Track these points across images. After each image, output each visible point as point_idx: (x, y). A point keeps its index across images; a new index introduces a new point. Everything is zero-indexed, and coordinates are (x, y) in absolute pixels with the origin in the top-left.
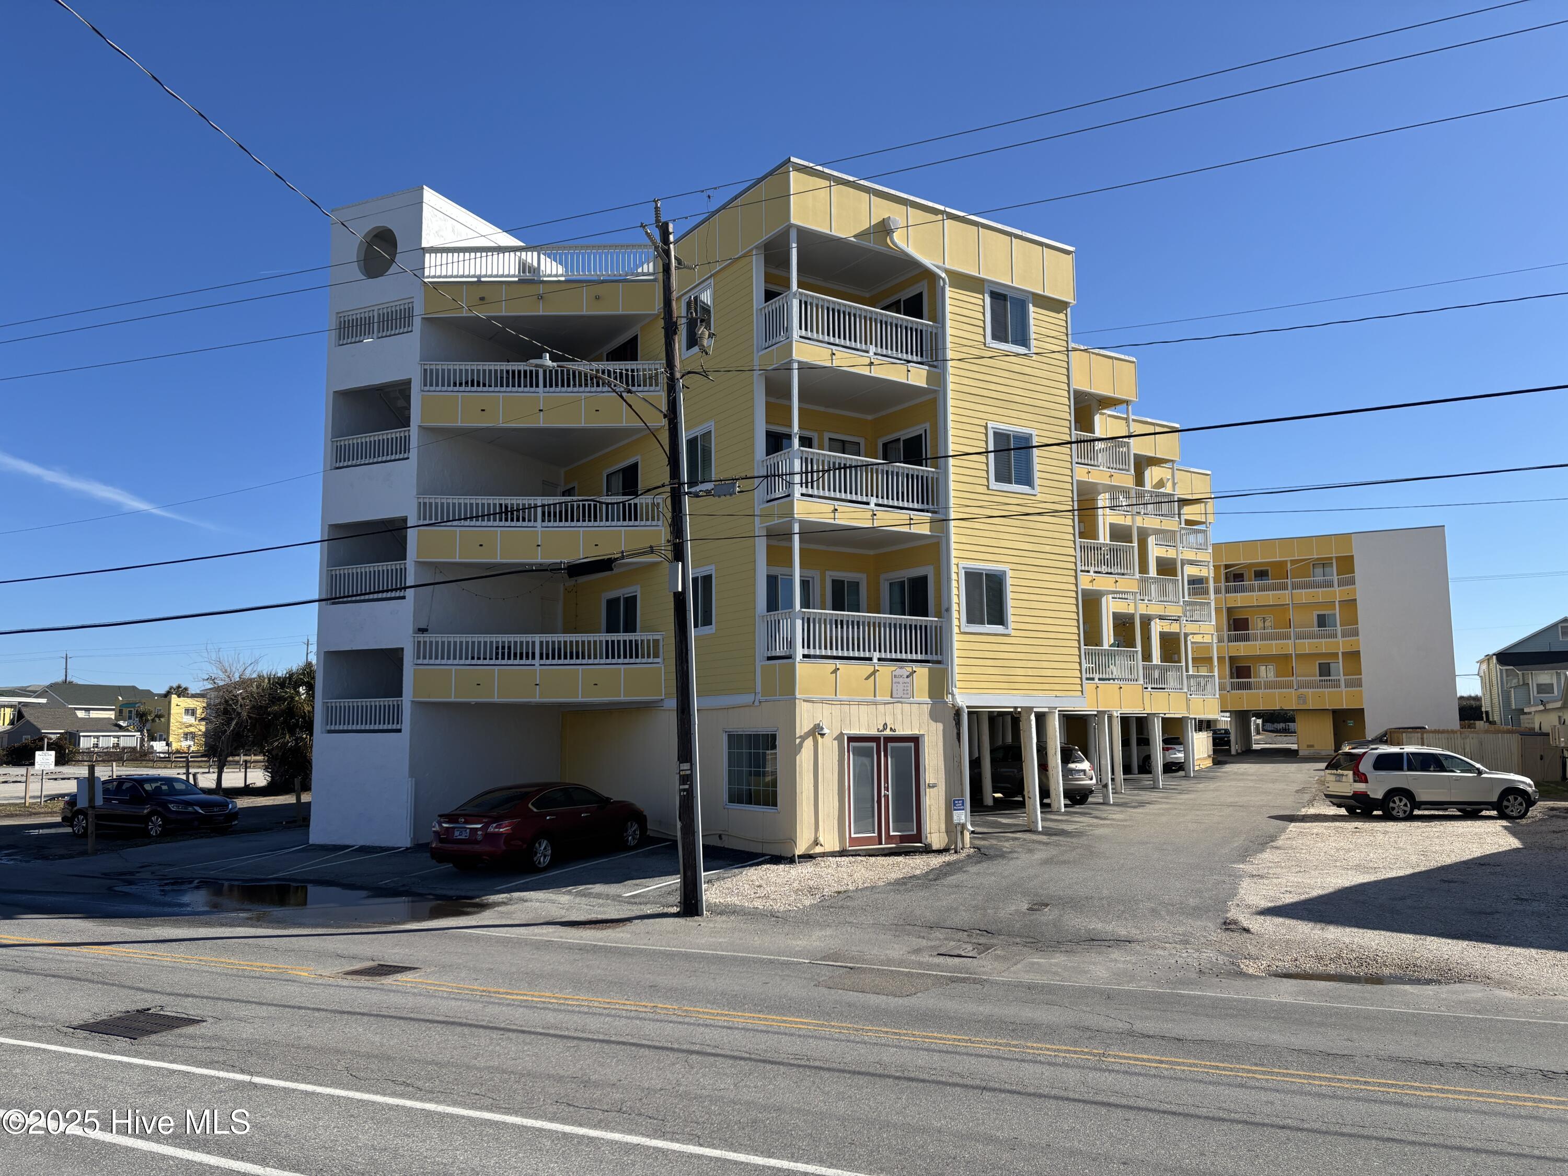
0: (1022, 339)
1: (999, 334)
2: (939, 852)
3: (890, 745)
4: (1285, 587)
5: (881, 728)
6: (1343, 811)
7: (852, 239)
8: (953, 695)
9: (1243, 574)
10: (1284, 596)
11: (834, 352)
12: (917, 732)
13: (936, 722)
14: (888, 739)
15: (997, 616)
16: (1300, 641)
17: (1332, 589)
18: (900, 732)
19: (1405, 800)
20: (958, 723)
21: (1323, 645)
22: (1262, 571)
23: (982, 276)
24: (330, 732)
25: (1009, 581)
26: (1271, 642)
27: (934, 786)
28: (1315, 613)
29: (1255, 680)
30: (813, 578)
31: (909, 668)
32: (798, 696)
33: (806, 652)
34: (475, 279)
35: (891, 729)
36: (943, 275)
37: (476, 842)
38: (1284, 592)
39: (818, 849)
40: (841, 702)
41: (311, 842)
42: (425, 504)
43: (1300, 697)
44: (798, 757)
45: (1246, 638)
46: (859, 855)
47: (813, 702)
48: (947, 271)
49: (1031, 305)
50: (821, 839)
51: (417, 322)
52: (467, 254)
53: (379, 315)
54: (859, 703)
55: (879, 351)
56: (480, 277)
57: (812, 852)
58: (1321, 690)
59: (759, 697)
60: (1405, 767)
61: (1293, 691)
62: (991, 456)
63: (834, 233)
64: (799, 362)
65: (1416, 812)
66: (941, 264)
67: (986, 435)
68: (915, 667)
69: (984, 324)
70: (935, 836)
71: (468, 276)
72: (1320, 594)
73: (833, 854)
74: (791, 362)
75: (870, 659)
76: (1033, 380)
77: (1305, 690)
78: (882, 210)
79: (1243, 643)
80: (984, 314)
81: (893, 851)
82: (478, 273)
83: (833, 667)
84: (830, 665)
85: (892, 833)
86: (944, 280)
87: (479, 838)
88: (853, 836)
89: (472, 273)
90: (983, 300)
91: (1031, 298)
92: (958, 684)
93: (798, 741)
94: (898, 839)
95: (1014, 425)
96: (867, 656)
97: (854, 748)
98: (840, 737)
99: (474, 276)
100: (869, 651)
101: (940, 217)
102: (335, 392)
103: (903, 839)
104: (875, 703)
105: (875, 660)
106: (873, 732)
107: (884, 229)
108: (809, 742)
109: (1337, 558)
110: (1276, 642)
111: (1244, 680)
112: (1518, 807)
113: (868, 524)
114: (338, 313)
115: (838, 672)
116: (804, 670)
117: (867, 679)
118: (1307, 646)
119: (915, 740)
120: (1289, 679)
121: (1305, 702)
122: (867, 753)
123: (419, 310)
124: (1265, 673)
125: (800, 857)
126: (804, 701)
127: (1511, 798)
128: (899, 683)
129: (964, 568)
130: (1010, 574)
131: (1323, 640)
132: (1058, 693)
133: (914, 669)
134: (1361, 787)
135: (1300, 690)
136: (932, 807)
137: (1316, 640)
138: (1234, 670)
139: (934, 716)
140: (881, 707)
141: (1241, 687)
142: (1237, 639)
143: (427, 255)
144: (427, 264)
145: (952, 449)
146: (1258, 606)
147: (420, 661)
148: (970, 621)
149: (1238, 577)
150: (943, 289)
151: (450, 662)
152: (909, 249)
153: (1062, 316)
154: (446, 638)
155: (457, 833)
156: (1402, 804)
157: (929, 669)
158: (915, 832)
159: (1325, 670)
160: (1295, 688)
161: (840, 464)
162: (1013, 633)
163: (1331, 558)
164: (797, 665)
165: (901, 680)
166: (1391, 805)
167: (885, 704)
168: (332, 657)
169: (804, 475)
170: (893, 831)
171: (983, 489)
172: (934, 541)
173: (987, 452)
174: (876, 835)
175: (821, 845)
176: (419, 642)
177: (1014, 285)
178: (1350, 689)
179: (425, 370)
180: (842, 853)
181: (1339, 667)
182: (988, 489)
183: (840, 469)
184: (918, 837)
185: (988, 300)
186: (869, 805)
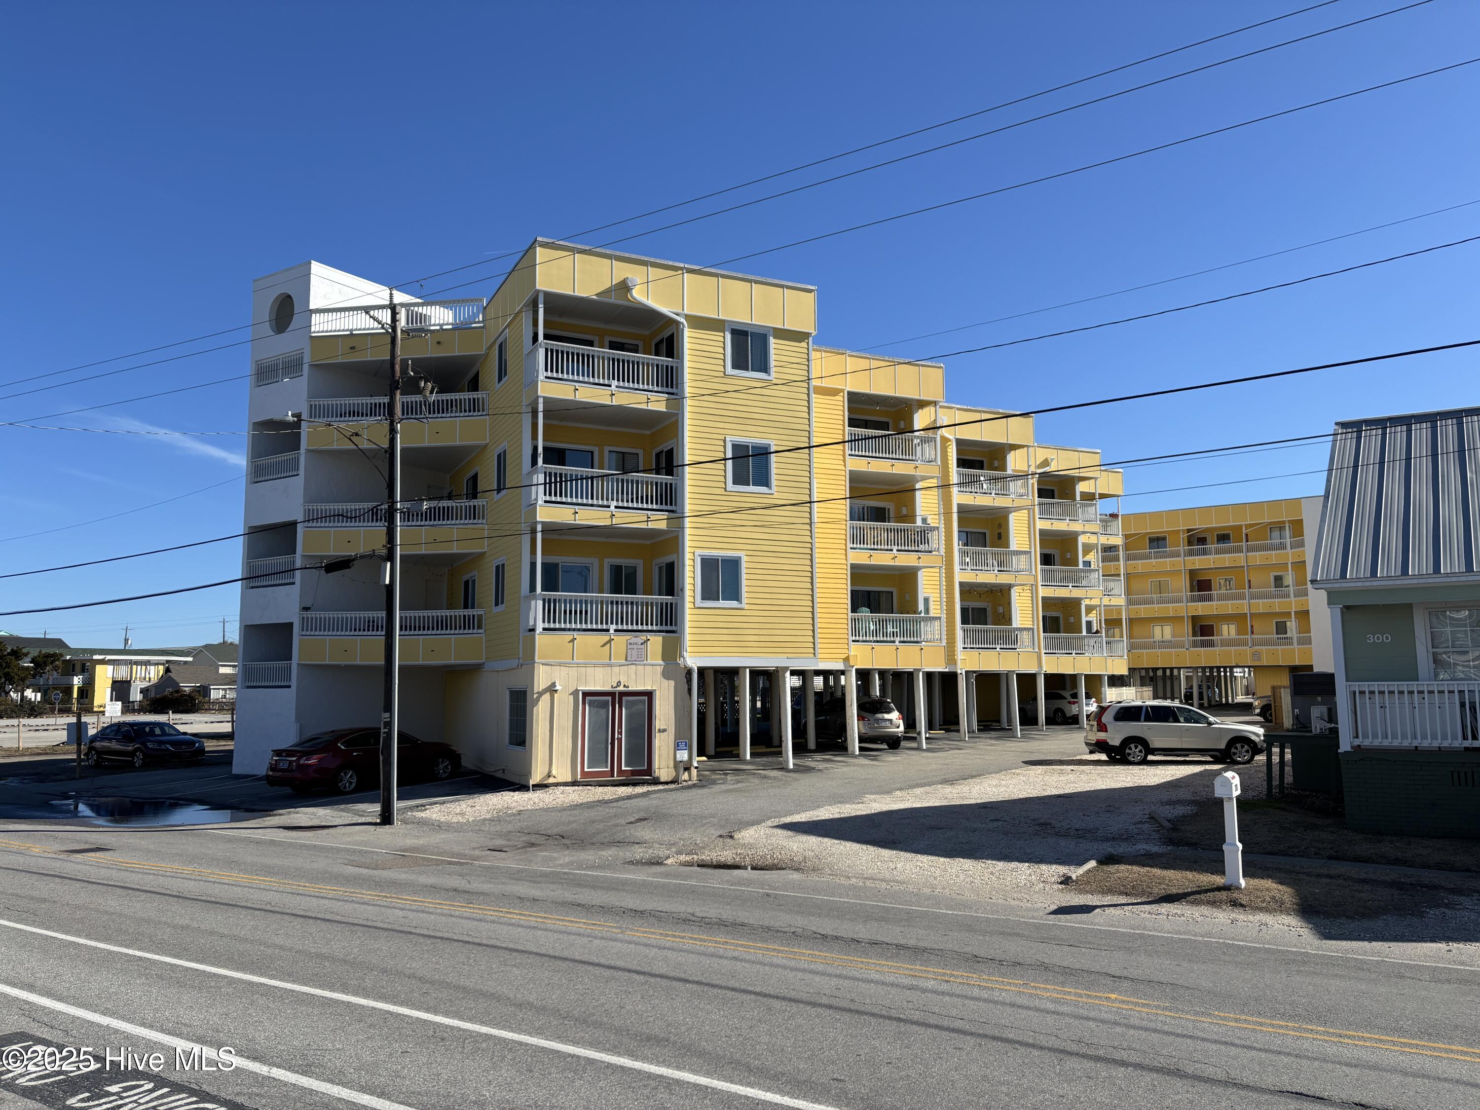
0: (763, 367)
1: (740, 363)
2: (667, 783)
3: (624, 699)
4: (1240, 551)
5: (615, 685)
6: (1104, 757)
7: (595, 297)
8: (684, 658)
9: (1206, 538)
10: (1239, 559)
11: (577, 388)
12: (650, 688)
13: (668, 679)
14: (622, 694)
15: (734, 593)
16: (1254, 601)
17: (1284, 551)
18: (633, 688)
19: (1140, 747)
20: (689, 681)
21: (1277, 605)
22: (1224, 535)
23: (721, 317)
24: (248, 687)
25: (744, 565)
26: (1227, 602)
27: (664, 731)
28: (1272, 575)
29: (1218, 638)
30: (592, 564)
31: (643, 637)
32: (537, 660)
33: (547, 625)
34: (349, 333)
35: (625, 686)
36: (682, 320)
37: (292, 771)
38: (1239, 554)
39: (551, 780)
40: (578, 665)
41: (233, 773)
42: (309, 510)
43: (1255, 654)
44: (535, 709)
45: (1210, 599)
46: (591, 785)
47: (551, 665)
48: (687, 317)
49: (771, 338)
50: (554, 772)
51: (306, 367)
52: (347, 313)
53: (283, 362)
54: (595, 665)
55: (621, 384)
56: (351, 330)
57: (545, 782)
58: (1275, 647)
59: (521, 661)
60: (1143, 718)
61: (1247, 648)
62: (730, 463)
63: (577, 294)
64: (544, 397)
65: (1150, 758)
66: (680, 311)
67: (725, 447)
68: (649, 636)
69: (724, 357)
70: (663, 768)
71: (343, 330)
72: (1274, 556)
73: (566, 784)
74: (538, 397)
75: (608, 630)
76: (772, 400)
77: (1259, 647)
78: (622, 271)
79: (1202, 603)
80: (724, 348)
81: (623, 782)
82: (351, 327)
83: (571, 637)
84: (568, 636)
85: (623, 768)
86: (682, 323)
87: (294, 768)
88: (586, 770)
89: (346, 328)
90: (724, 337)
91: (771, 332)
92: (689, 649)
93: (535, 696)
94: (630, 773)
95: (752, 437)
96: (605, 628)
97: (590, 702)
98: (575, 693)
99: (347, 330)
100: (607, 623)
101: (680, 272)
102: (254, 423)
103: (633, 773)
104: (610, 666)
105: (612, 631)
106: (607, 688)
107: (624, 287)
108: (546, 697)
109: (1290, 522)
110: (1231, 602)
111: (1208, 638)
112: (1245, 754)
113: (608, 522)
114: (257, 361)
115: (575, 641)
116: (541, 640)
117: (603, 646)
118: (1261, 606)
119: (649, 695)
120: (1244, 637)
121: (1259, 660)
122: (604, 705)
123: (307, 359)
124: (1228, 631)
125: (533, 786)
126: (543, 664)
127: (1239, 746)
128: (633, 649)
129: (700, 555)
130: (744, 559)
131: (1276, 600)
132: (790, 656)
133: (649, 638)
134: (1102, 735)
135: (1255, 647)
136: (662, 748)
137: (1270, 600)
138: (1198, 629)
139: (666, 675)
140: (616, 669)
141: (1204, 644)
142: (1201, 599)
143: (314, 315)
144: (313, 323)
145: (688, 459)
146: (1216, 568)
147: (304, 633)
148: (704, 598)
149: (1202, 541)
150: (683, 330)
151: (326, 633)
152: (649, 302)
153: (804, 344)
154: (322, 614)
155: (281, 764)
156: (1137, 750)
157: (663, 637)
158: (646, 768)
159: (1281, 628)
160: (1250, 645)
161: (576, 476)
162: (746, 607)
163: (1284, 522)
164: (537, 636)
165: (635, 647)
166: (1128, 751)
167: (620, 666)
168: (250, 630)
169: (548, 485)
170: (625, 767)
171: (722, 492)
172: (672, 535)
173: (725, 459)
174: (609, 769)
175: (554, 777)
176: (303, 618)
177: (754, 322)
178: (1302, 646)
179: (311, 405)
180: (574, 783)
181: (1292, 625)
182: (726, 490)
183: (582, 479)
184: (649, 771)
185: (728, 336)
186: (603, 746)
